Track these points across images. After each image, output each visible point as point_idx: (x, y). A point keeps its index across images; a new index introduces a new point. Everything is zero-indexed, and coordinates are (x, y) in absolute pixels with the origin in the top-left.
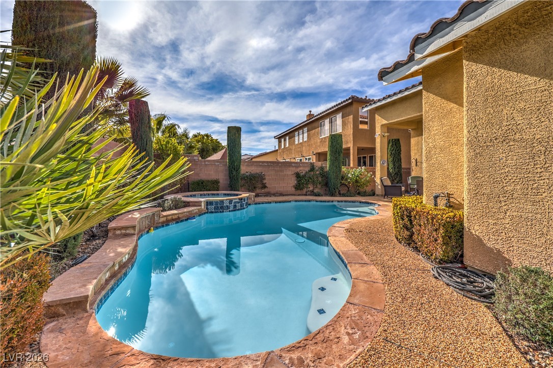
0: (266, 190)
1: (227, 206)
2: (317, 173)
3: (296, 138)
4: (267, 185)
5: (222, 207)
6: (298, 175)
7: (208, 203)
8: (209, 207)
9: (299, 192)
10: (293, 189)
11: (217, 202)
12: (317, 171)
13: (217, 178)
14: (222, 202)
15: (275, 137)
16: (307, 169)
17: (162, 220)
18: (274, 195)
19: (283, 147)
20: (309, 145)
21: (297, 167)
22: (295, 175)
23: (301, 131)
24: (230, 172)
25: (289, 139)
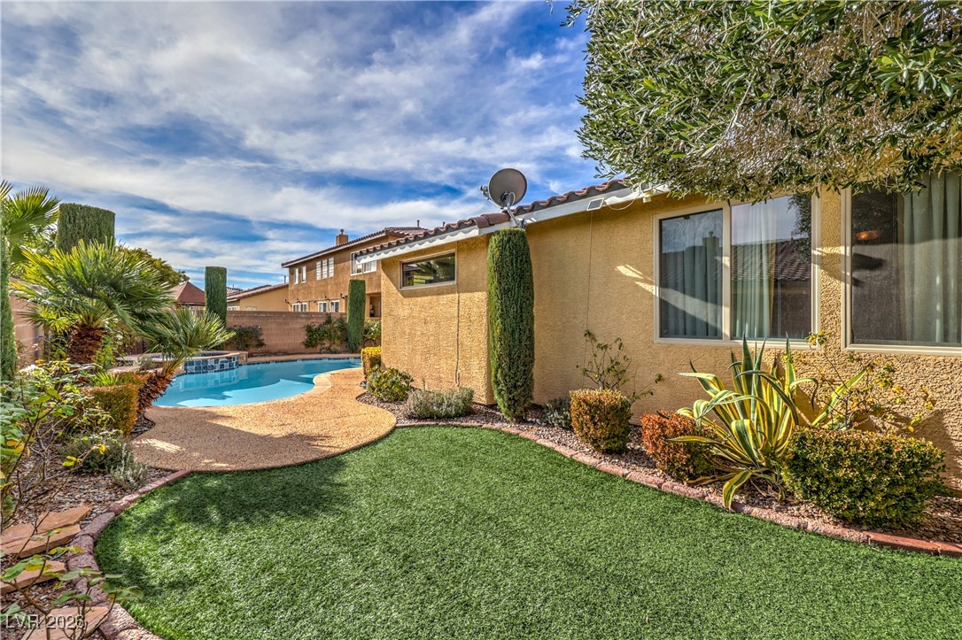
0: (263, 348)
1: (212, 366)
2: (336, 325)
3: (319, 271)
4: (265, 342)
5: (205, 368)
6: (309, 329)
7: (187, 363)
8: (188, 367)
9: (311, 350)
10: (303, 347)
11: (198, 363)
12: (335, 323)
14: (205, 361)
15: (283, 265)
16: (322, 321)
18: (275, 354)
19: (297, 282)
20: (336, 284)
21: (309, 319)
22: (304, 329)
23: (325, 261)
25: (307, 271)
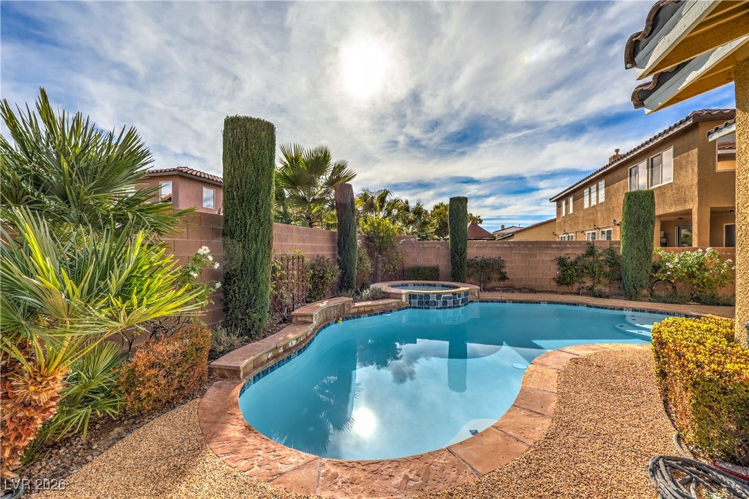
0: (506, 282)
1: (434, 302)
2: (601, 258)
3: (586, 199)
4: (508, 276)
5: (427, 303)
6: (562, 262)
7: (412, 296)
8: (412, 301)
9: (564, 288)
10: (554, 284)
11: (421, 296)
12: (600, 255)
13: (437, 263)
14: (427, 296)
15: (550, 200)
16: (581, 252)
17: (353, 311)
18: (520, 290)
19: (564, 214)
20: (608, 210)
21: (562, 249)
22: (556, 262)
23: (594, 188)
24: (453, 257)
25: (574, 201)
